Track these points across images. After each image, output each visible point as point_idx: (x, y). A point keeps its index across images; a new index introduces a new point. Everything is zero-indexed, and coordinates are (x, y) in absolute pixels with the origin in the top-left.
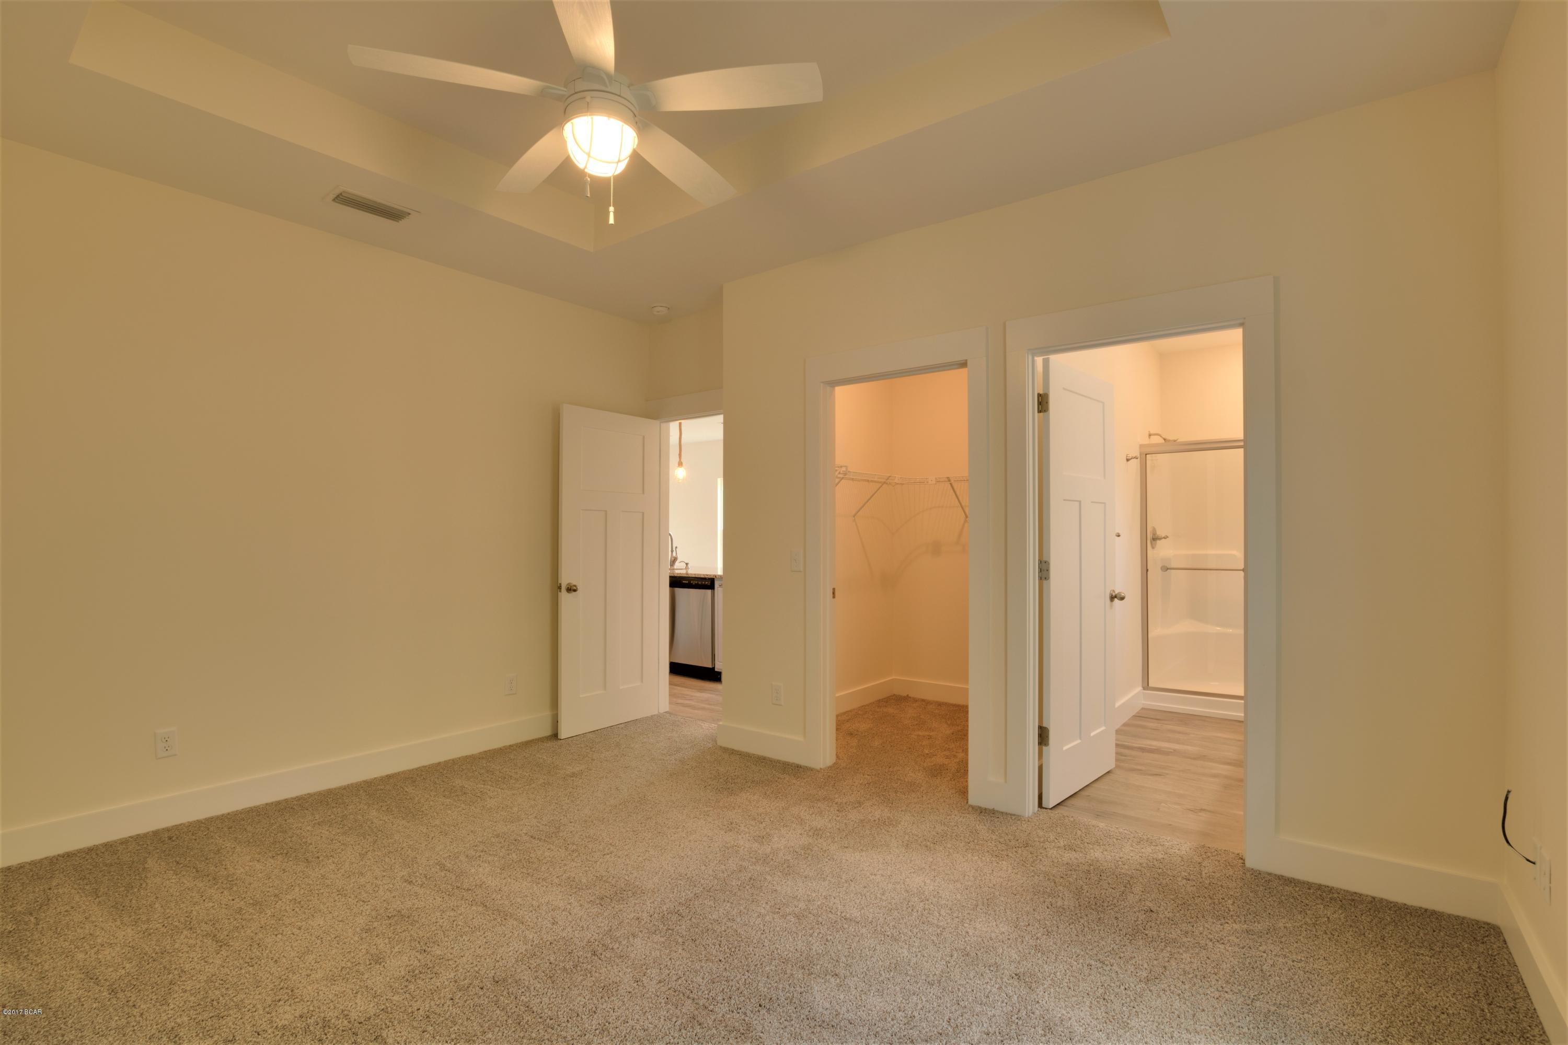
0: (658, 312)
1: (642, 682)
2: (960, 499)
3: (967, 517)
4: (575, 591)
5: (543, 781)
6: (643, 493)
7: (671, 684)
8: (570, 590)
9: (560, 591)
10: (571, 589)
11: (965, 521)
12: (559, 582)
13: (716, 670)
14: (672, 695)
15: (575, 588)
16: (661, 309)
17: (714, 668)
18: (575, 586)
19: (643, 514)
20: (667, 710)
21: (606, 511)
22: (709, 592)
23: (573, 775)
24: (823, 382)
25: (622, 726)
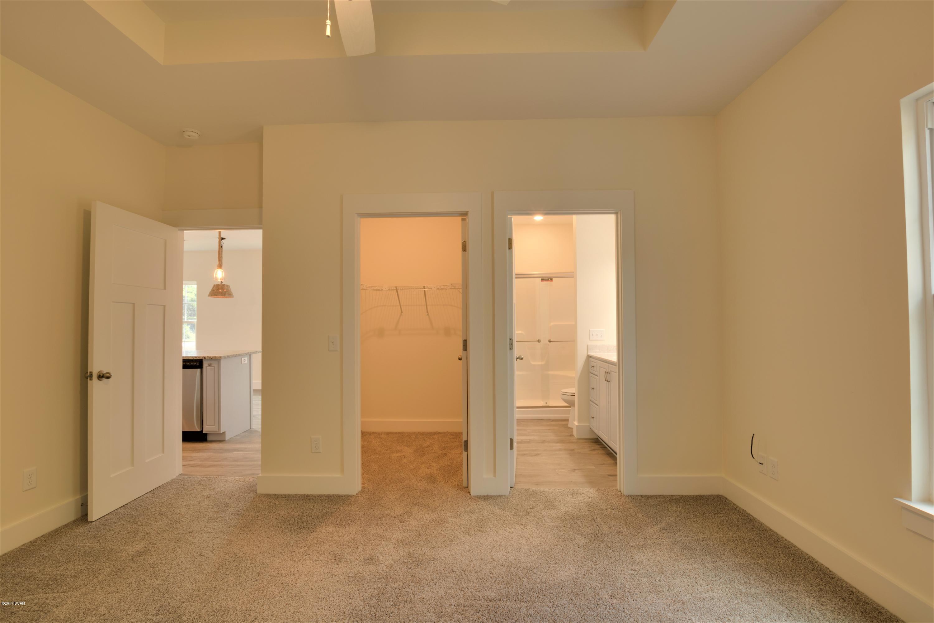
0: (189, 136)
1: (163, 452)
2: (400, 299)
3: (402, 312)
4: (108, 378)
5: (109, 570)
6: (165, 289)
7: (184, 450)
8: (103, 377)
9: (91, 379)
10: (101, 377)
11: (401, 315)
12: (89, 370)
13: (204, 432)
14: (184, 458)
15: (108, 375)
16: (191, 134)
17: (202, 431)
18: (108, 373)
19: (165, 306)
20: (181, 472)
21: (134, 304)
22: (199, 370)
23: (140, 554)
24: (356, 214)
25: (148, 495)
